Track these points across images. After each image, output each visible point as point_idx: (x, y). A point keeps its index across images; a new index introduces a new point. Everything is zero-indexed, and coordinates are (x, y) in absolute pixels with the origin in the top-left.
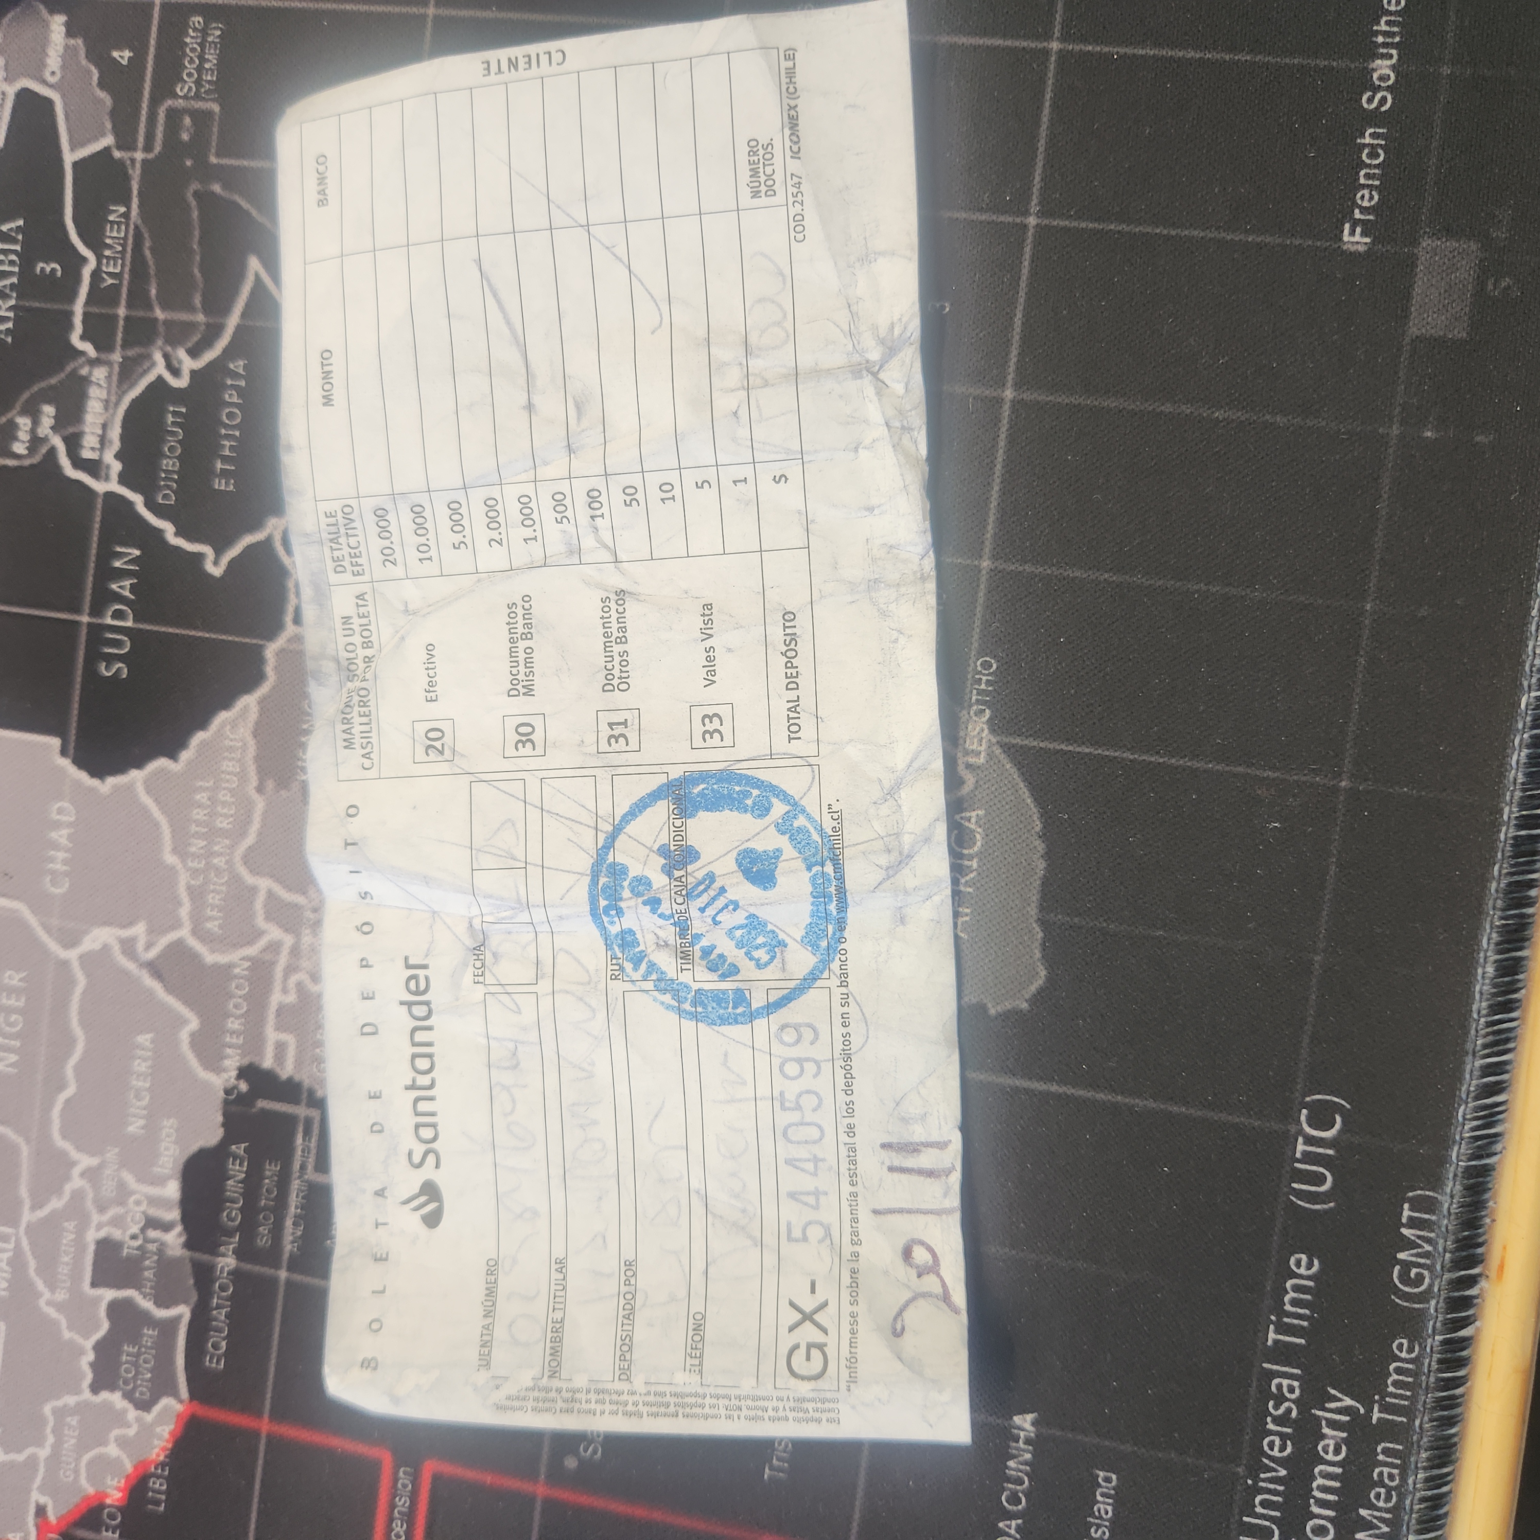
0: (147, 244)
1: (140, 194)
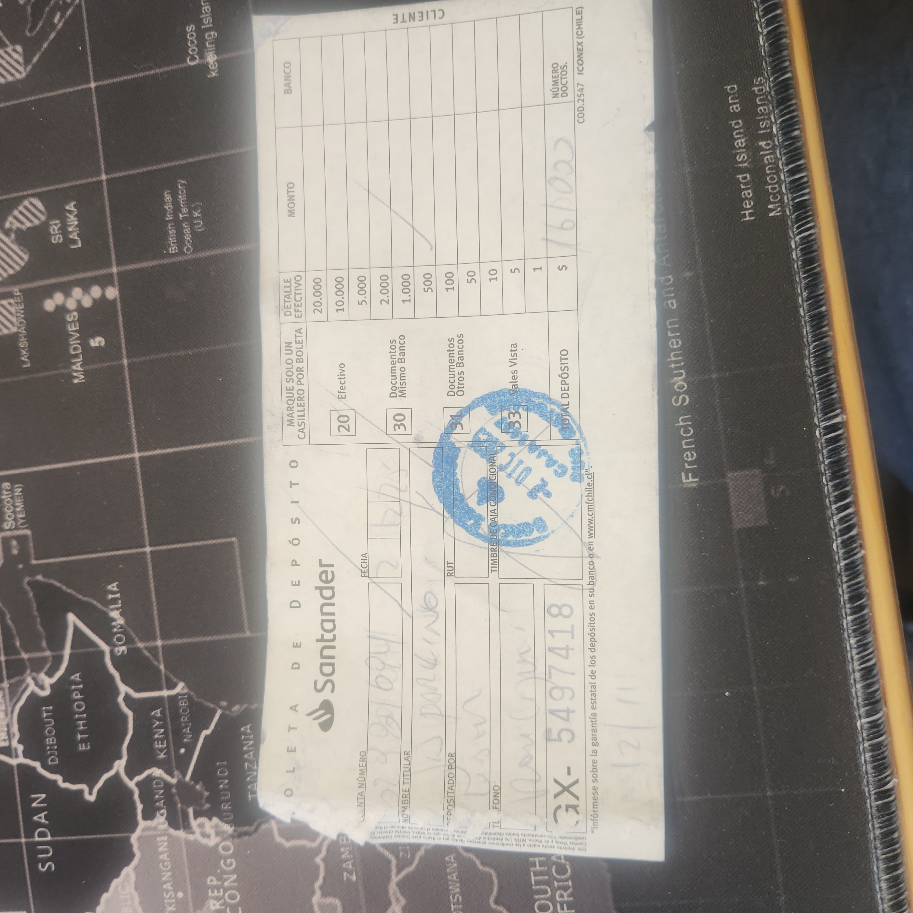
0: (8, 617)
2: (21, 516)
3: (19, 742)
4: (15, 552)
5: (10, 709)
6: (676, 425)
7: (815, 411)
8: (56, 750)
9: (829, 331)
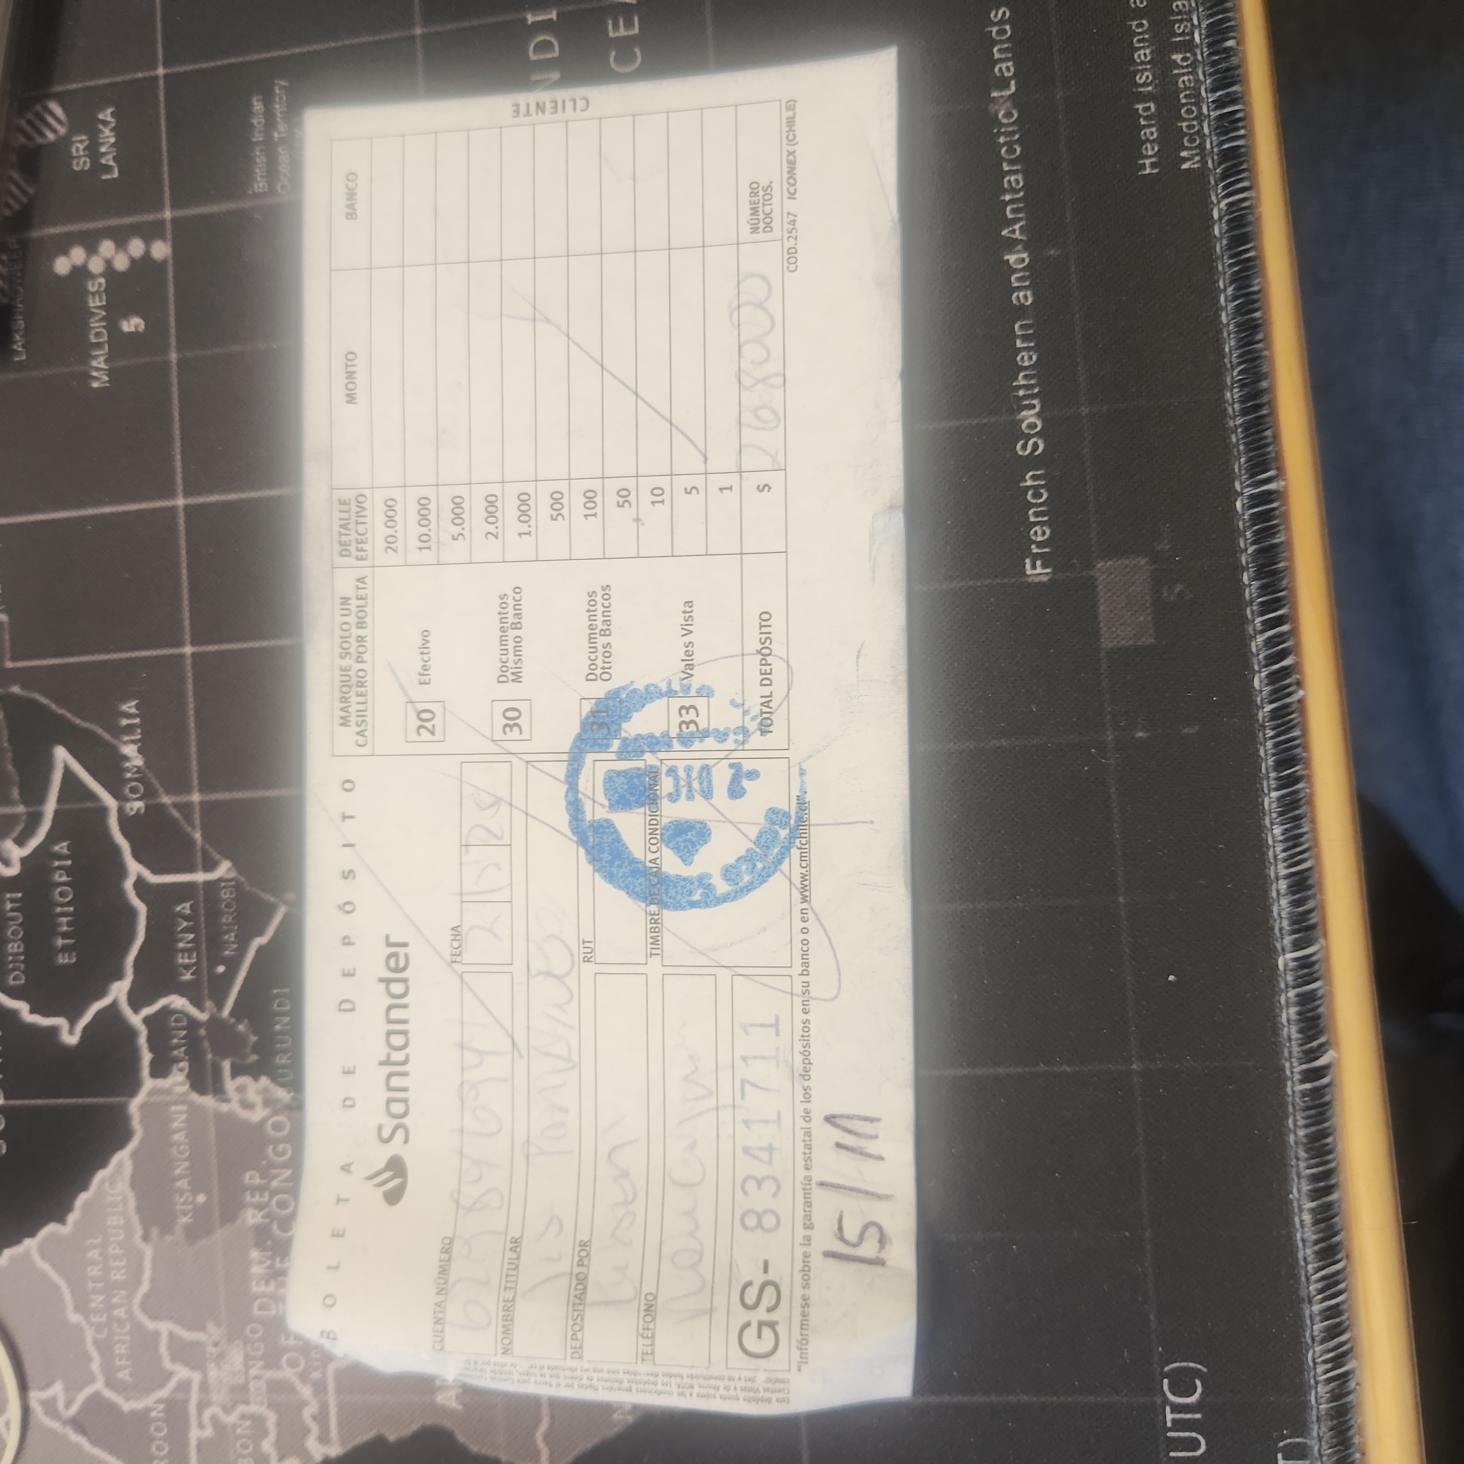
6: (1021, 485)
7: (1236, 470)
8: (22, 962)
9: (1265, 349)
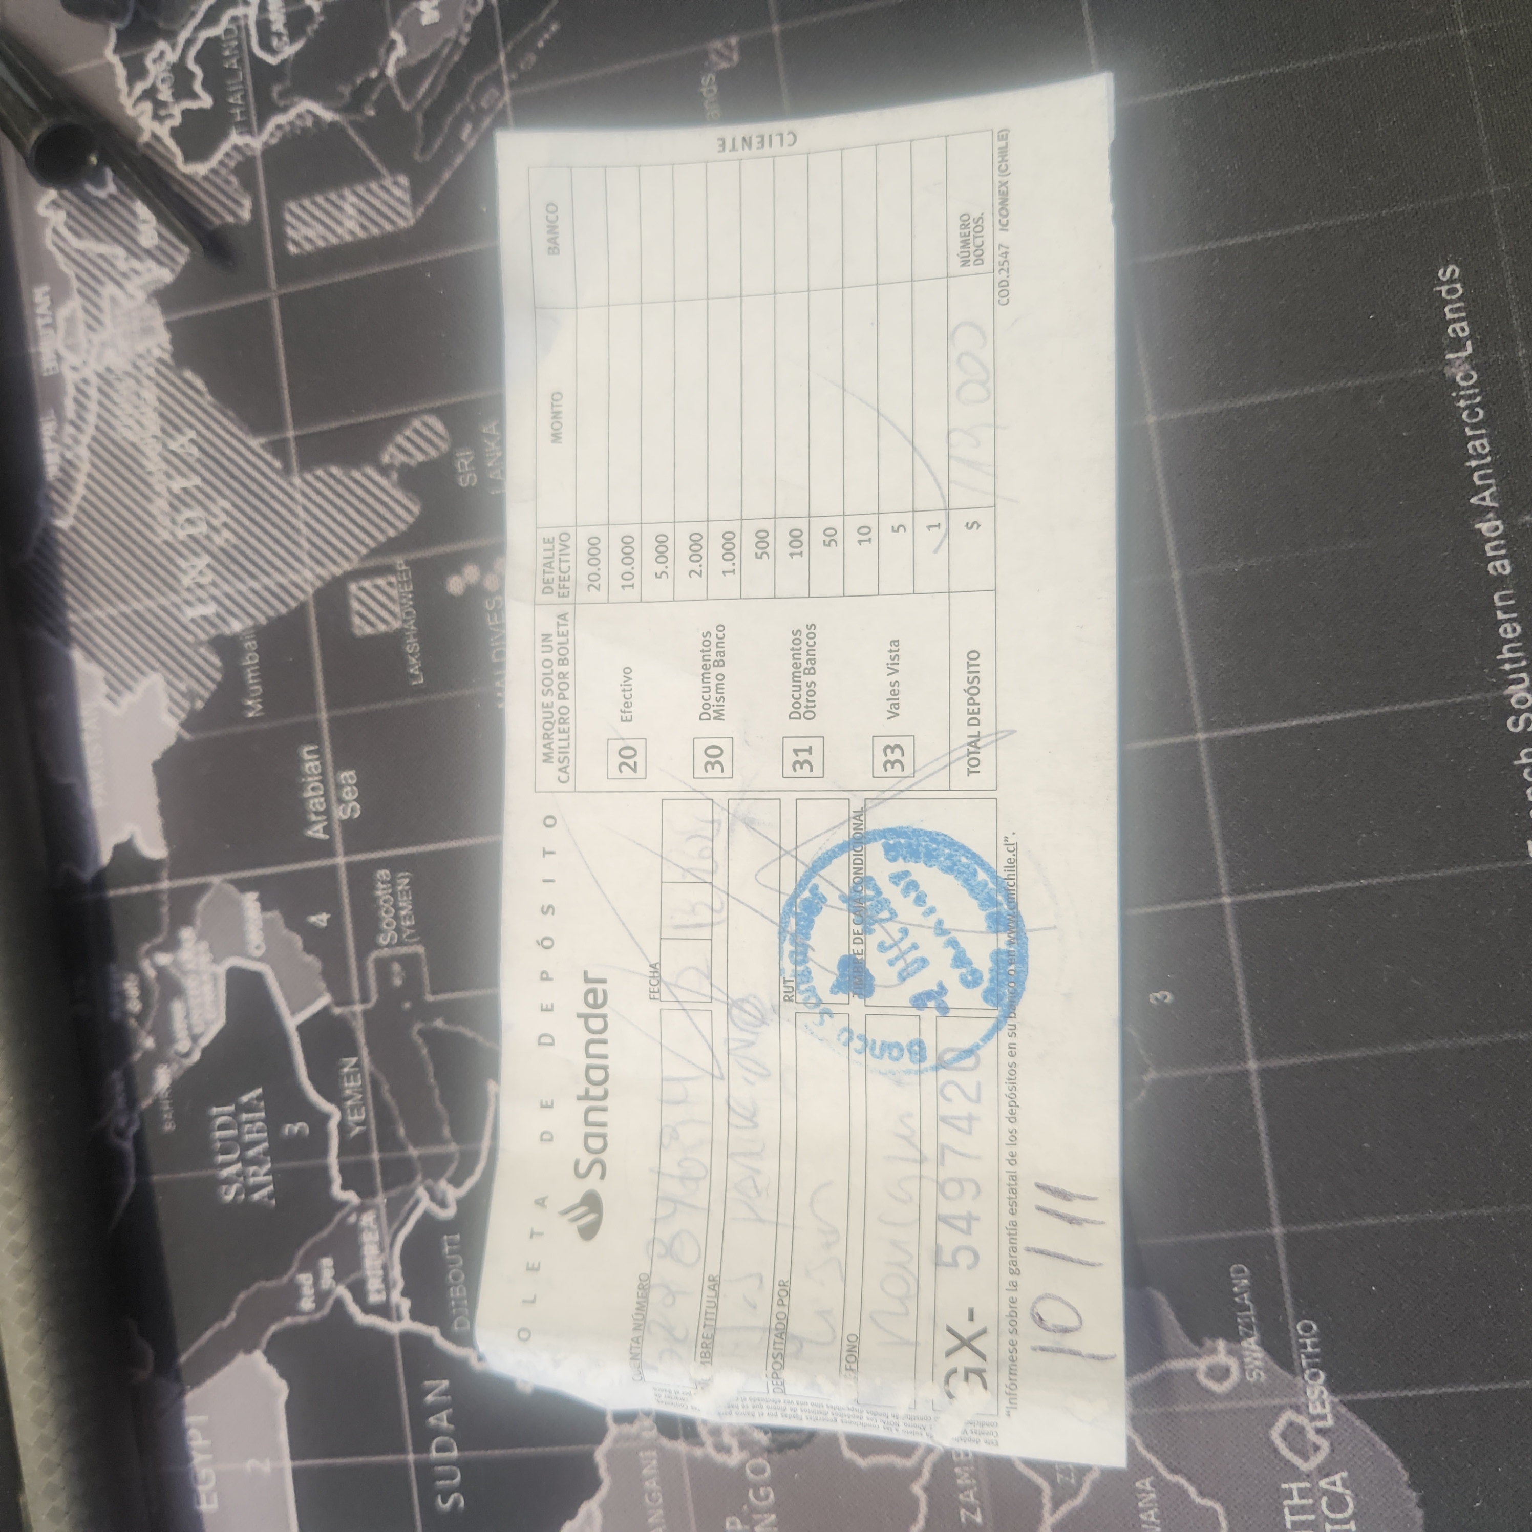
0: (385, 1087)
1: (368, 1043)
2: (408, 923)
3: (404, 1294)
4: (398, 982)
5: (387, 1240)
6: (1516, 763)
8: (466, 1306)
